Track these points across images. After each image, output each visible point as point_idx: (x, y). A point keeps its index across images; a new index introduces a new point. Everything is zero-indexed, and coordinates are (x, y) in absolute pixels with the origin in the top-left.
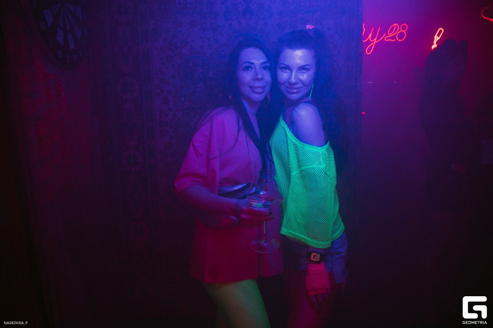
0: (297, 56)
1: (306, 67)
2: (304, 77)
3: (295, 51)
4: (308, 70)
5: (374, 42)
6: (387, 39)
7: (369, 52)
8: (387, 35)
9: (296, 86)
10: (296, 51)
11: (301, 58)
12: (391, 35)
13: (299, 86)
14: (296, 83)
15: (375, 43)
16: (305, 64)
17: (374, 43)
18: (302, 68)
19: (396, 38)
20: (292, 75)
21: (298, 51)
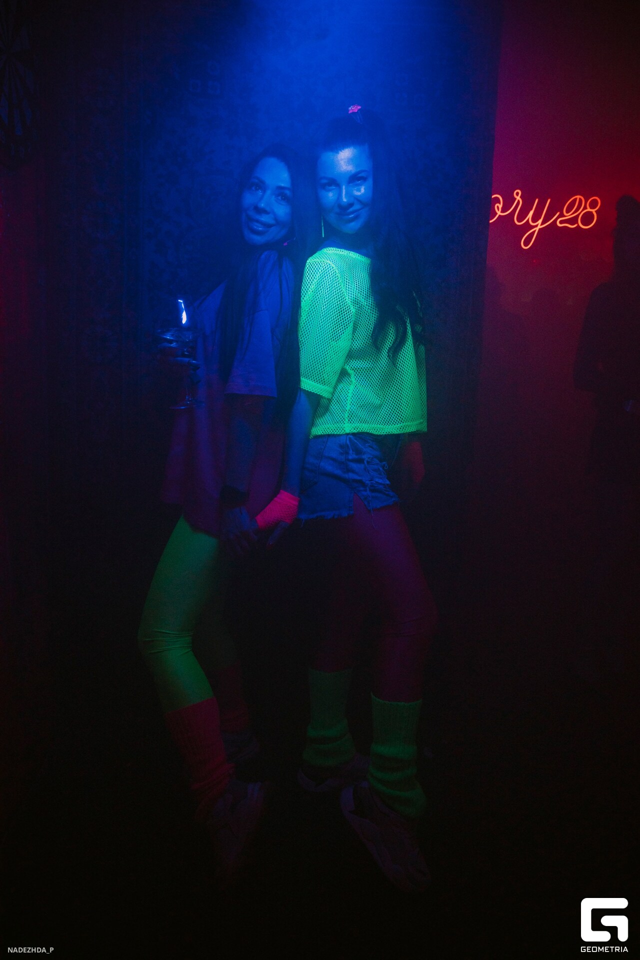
0: (342, 160)
1: (360, 175)
2: (362, 191)
3: (338, 153)
4: (364, 179)
5: (537, 226)
6: (561, 222)
7: (526, 244)
8: (562, 215)
9: (351, 210)
10: (340, 152)
11: (350, 161)
12: (568, 216)
13: (357, 207)
14: (351, 205)
15: (540, 229)
16: (359, 170)
17: (537, 229)
18: (355, 179)
19: (577, 223)
20: (342, 193)
21: (343, 151)
